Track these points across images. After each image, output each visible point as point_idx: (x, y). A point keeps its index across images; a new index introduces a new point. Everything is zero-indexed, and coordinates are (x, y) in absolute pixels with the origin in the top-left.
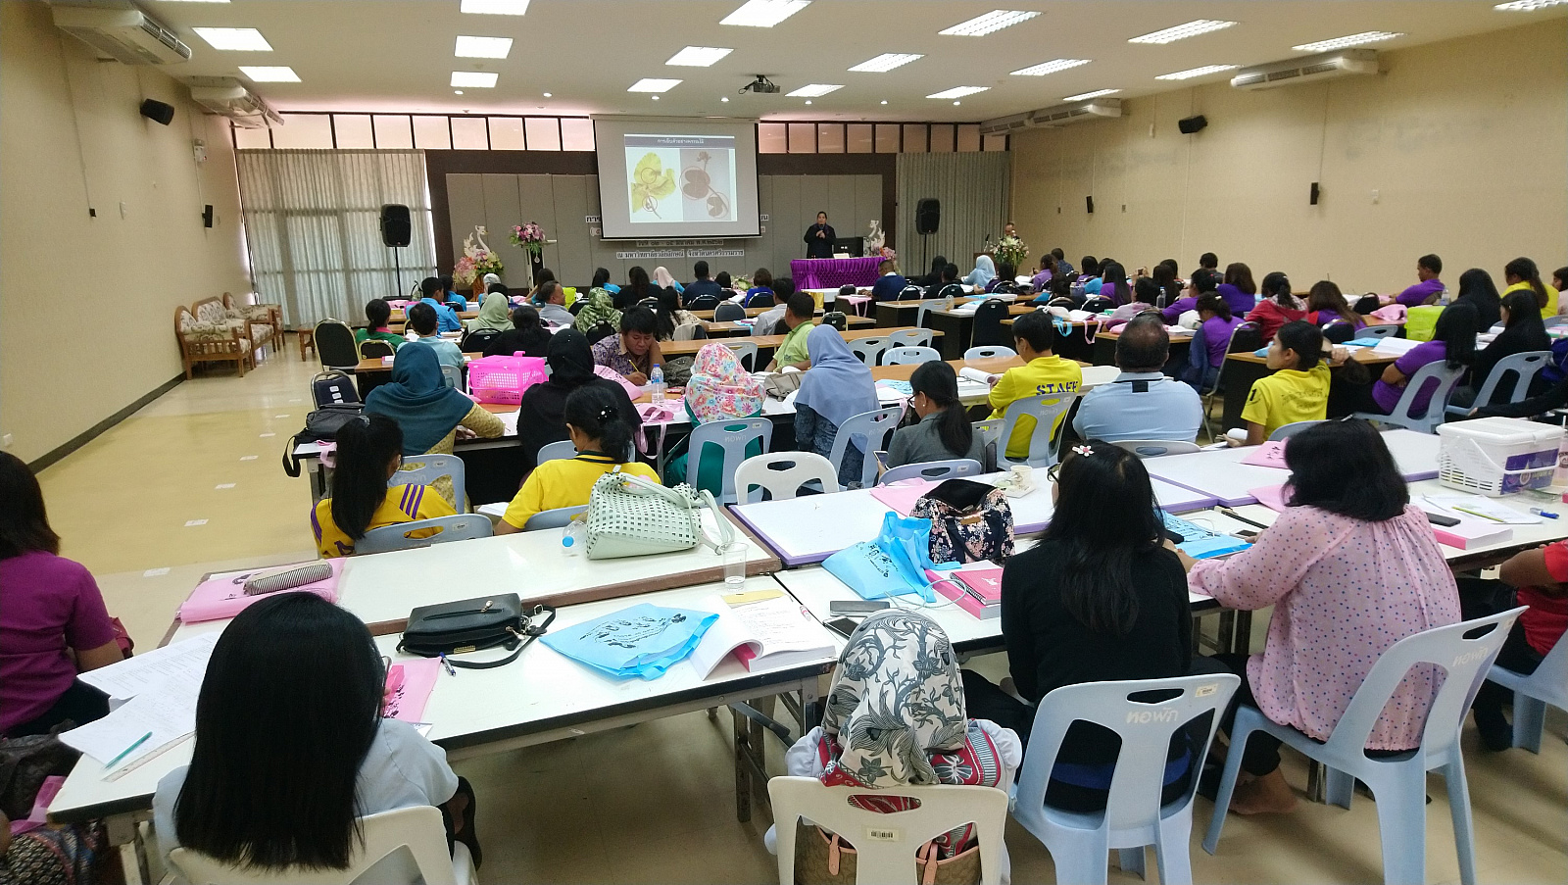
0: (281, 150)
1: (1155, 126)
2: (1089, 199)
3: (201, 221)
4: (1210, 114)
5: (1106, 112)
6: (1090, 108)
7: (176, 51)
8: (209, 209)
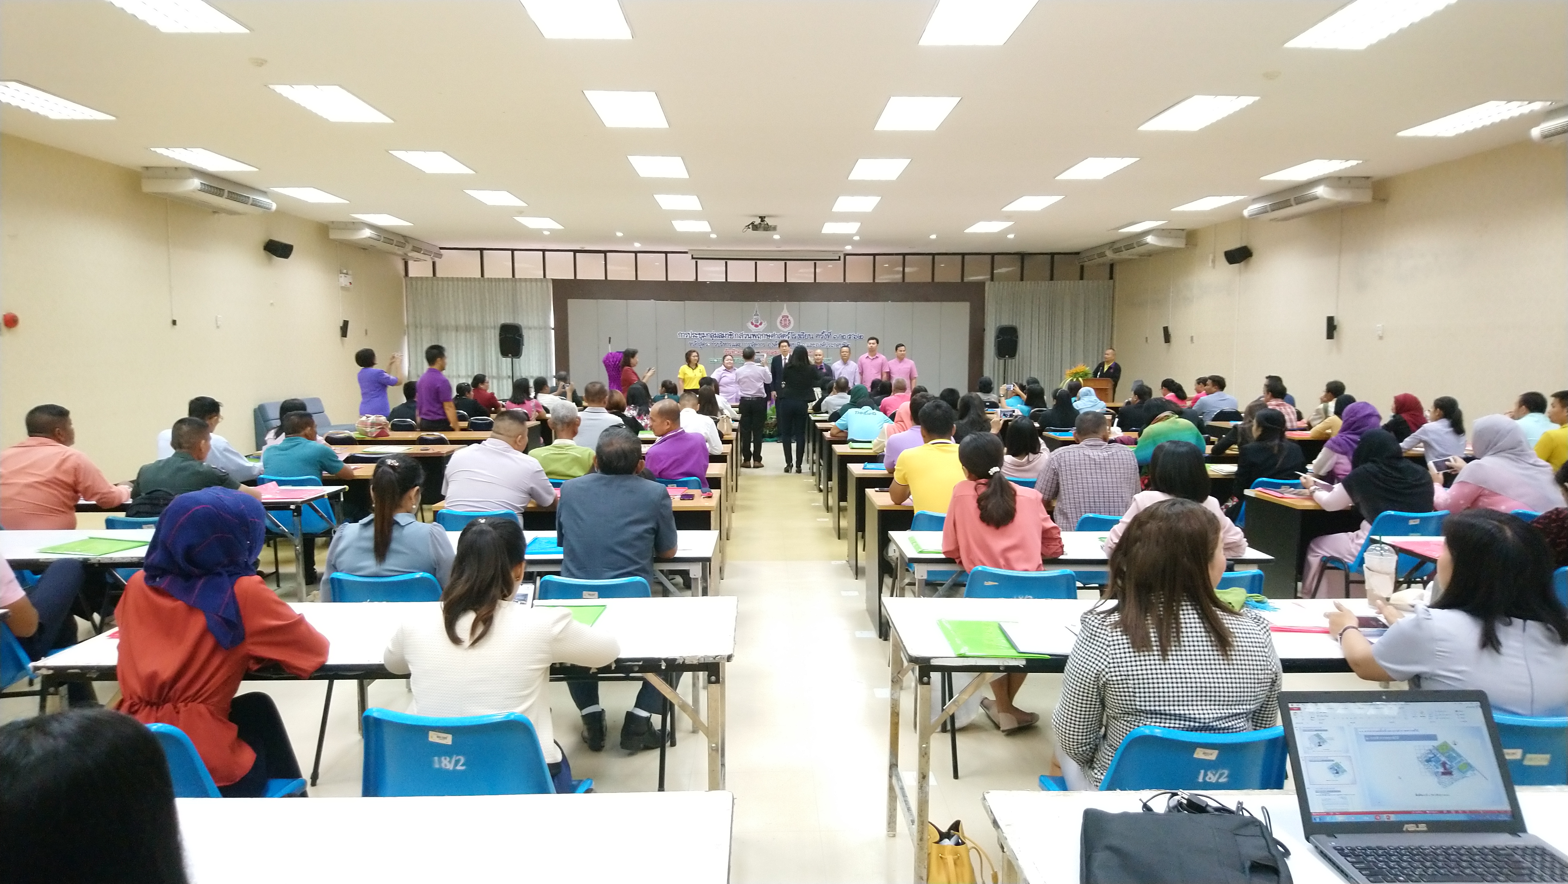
0: (442, 278)
1: (1214, 257)
2: (1166, 330)
3: (338, 332)
4: (1253, 245)
5: (1167, 243)
6: (1150, 239)
7: (252, 205)
8: (346, 323)
